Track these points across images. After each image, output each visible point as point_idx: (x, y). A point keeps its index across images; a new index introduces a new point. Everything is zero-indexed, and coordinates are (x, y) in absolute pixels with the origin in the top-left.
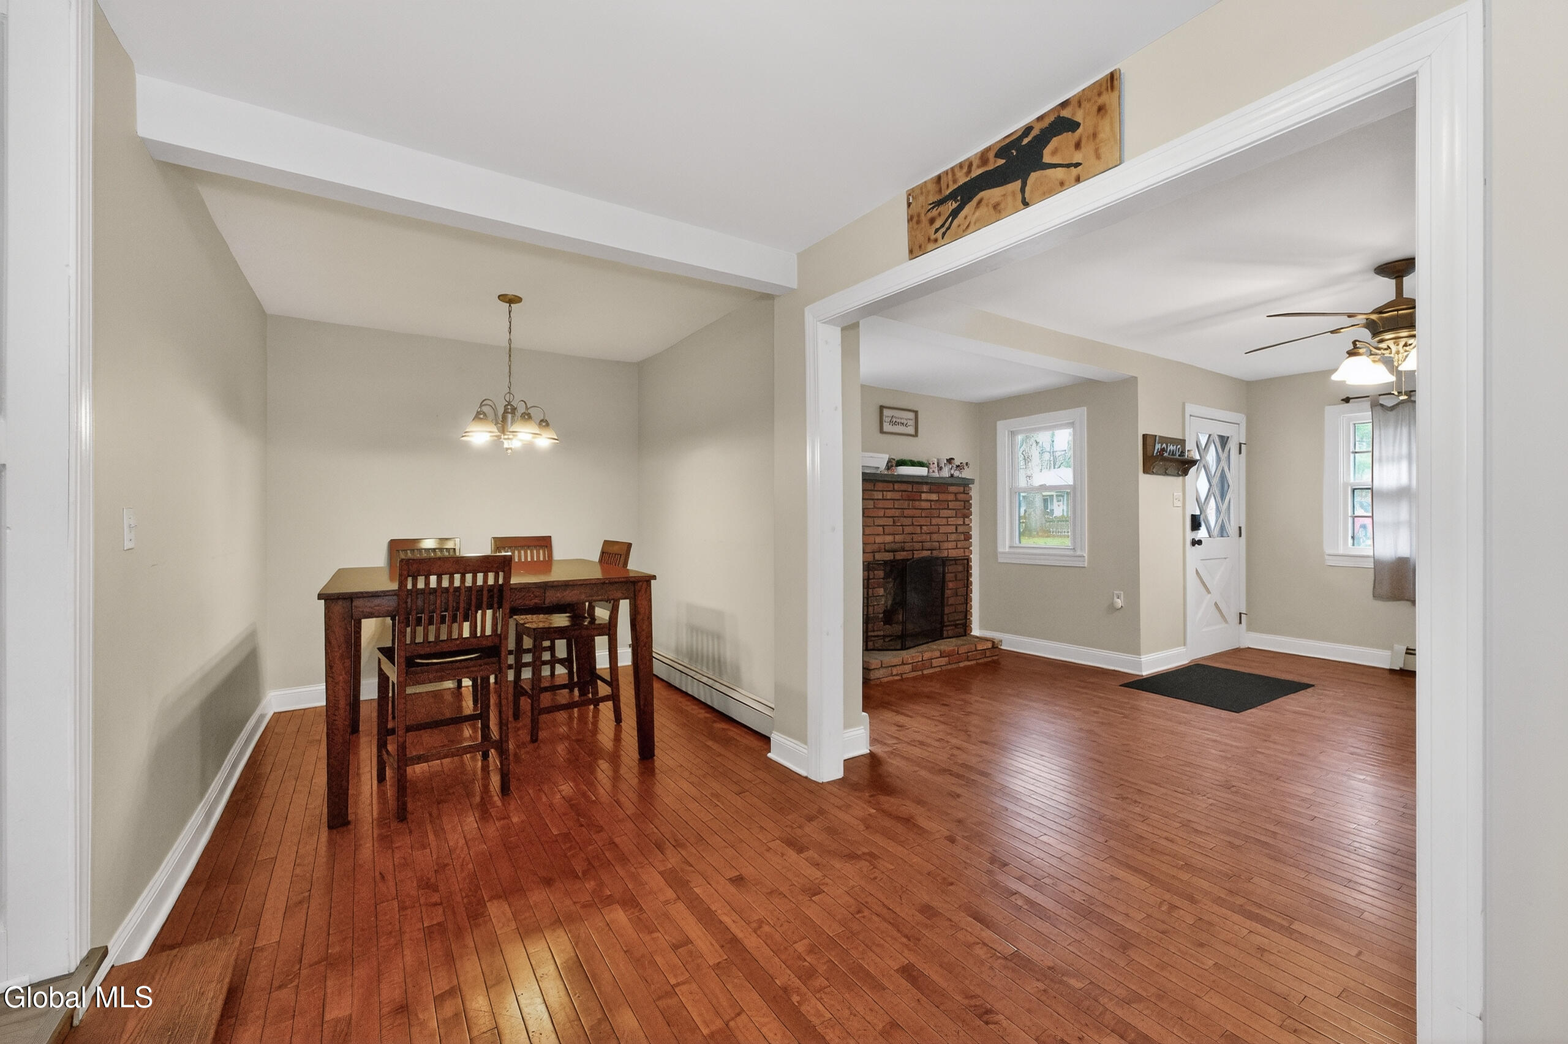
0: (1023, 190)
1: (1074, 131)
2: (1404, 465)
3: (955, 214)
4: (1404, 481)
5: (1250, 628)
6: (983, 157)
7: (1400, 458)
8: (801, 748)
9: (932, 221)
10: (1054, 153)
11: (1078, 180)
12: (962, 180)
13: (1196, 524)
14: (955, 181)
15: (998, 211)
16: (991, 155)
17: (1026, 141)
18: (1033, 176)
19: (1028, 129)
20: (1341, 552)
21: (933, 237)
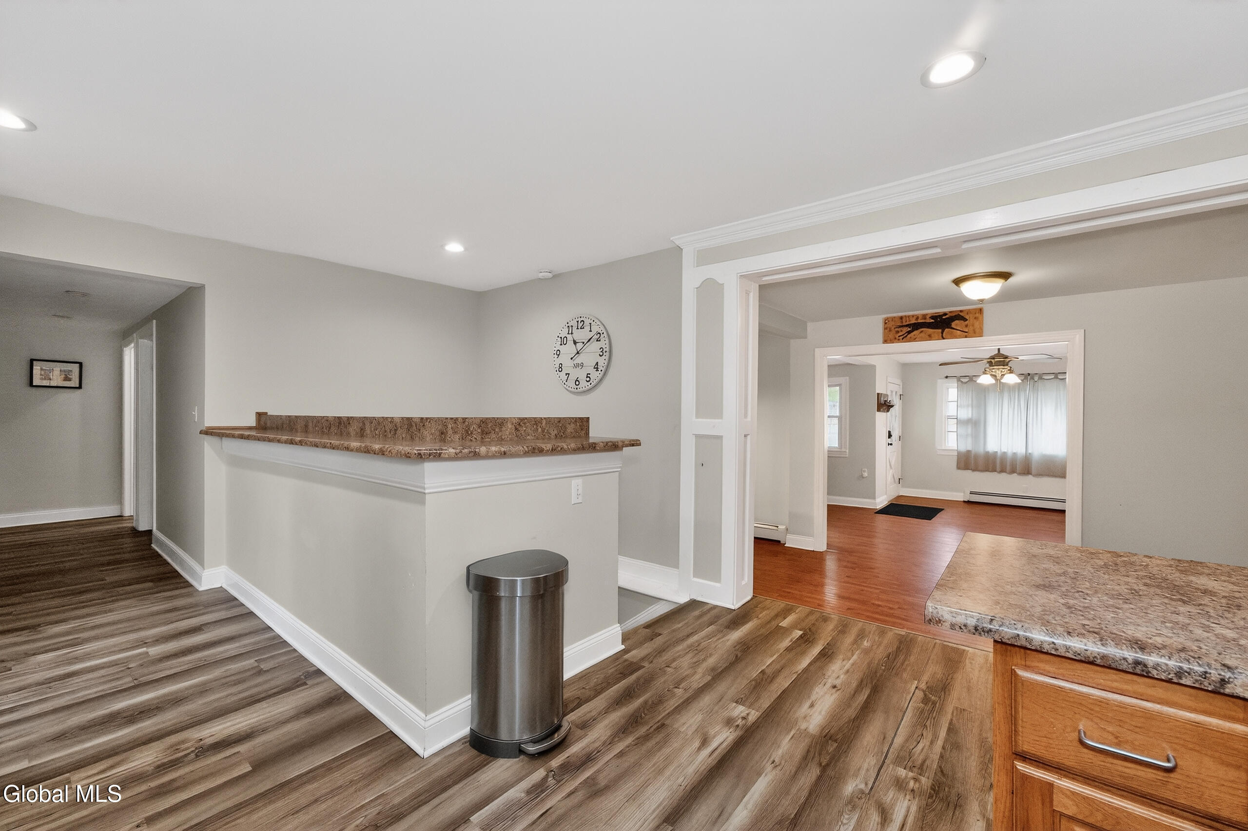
0: (942, 333)
1: (965, 321)
2: (970, 409)
3: (909, 332)
4: (970, 416)
5: (903, 487)
6: (924, 316)
7: (968, 406)
8: (811, 539)
9: (898, 332)
10: (956, 325)
11: (966, 337)
12: (913, 321)
13: (890, 436)
14: (910, 321)
15: (930, 337)
16: (928, 317)
17: (944, 317)
18: (947, 330)
19: (945, 314)
20: (943, 448)
21: (897, 338)
